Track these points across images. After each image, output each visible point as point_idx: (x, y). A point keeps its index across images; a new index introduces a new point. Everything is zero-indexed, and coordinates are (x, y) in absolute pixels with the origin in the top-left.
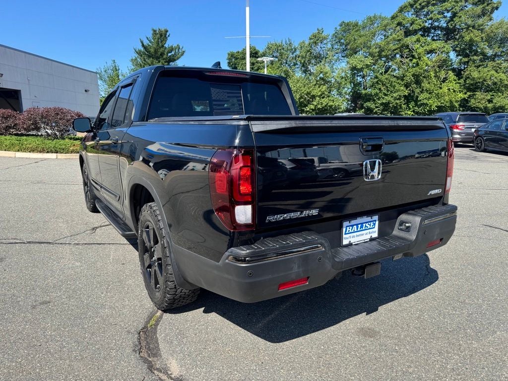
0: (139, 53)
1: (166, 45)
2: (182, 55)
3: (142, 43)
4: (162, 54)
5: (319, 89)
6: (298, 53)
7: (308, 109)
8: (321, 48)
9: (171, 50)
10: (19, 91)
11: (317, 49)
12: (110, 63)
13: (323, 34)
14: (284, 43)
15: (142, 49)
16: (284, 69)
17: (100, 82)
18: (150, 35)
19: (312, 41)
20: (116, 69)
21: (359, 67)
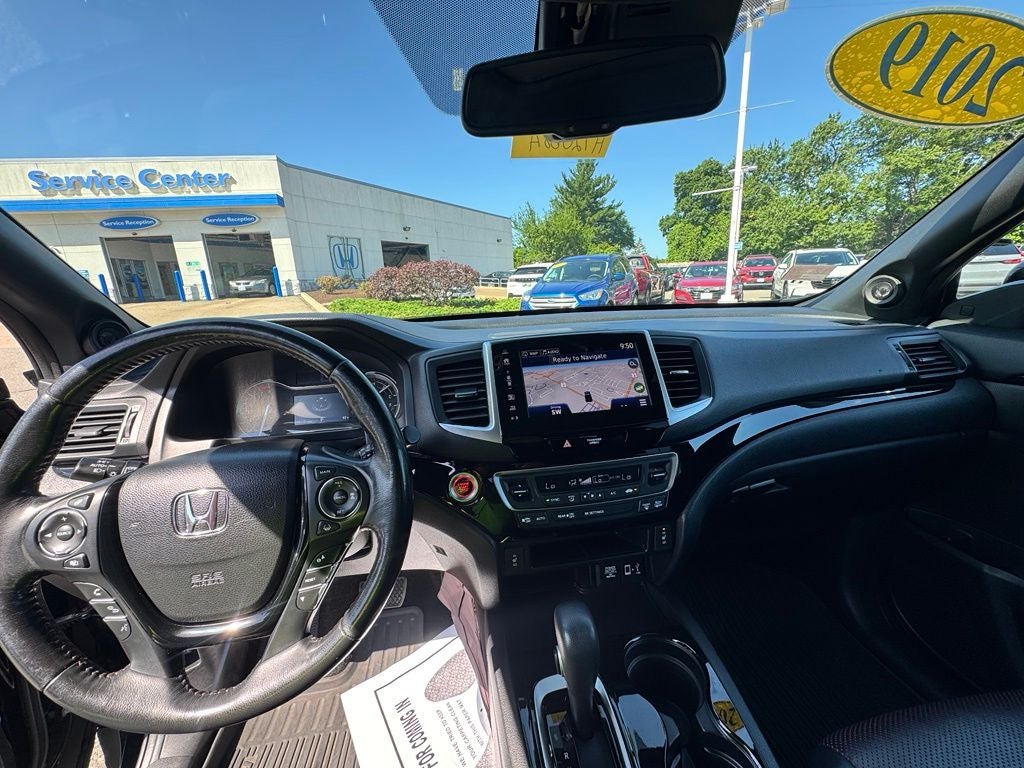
0: (561, 191)
1: (593, 177)
2: (612, 186)
3: (564, 177)
4: (587, 190)
5: (824, 212)
6: (787, 160)
7: (802, 244)
8: (832, 145)
9: (600, 181)
10: (427, 246)
11: (826, 149)
12: (525, 207)
13: (839, 122)
14: (766, 147)
15: (565, 186)
16: (763, 186)
17: (514, 231)
18: (574, 168)
19: (818, 136)
20: (532, 213)
21: (910, 167)
